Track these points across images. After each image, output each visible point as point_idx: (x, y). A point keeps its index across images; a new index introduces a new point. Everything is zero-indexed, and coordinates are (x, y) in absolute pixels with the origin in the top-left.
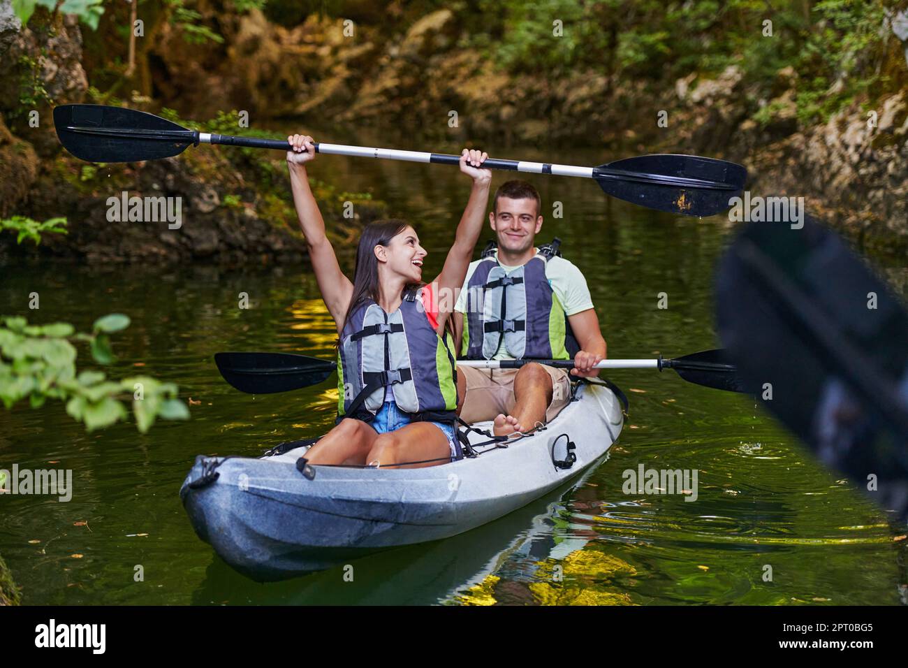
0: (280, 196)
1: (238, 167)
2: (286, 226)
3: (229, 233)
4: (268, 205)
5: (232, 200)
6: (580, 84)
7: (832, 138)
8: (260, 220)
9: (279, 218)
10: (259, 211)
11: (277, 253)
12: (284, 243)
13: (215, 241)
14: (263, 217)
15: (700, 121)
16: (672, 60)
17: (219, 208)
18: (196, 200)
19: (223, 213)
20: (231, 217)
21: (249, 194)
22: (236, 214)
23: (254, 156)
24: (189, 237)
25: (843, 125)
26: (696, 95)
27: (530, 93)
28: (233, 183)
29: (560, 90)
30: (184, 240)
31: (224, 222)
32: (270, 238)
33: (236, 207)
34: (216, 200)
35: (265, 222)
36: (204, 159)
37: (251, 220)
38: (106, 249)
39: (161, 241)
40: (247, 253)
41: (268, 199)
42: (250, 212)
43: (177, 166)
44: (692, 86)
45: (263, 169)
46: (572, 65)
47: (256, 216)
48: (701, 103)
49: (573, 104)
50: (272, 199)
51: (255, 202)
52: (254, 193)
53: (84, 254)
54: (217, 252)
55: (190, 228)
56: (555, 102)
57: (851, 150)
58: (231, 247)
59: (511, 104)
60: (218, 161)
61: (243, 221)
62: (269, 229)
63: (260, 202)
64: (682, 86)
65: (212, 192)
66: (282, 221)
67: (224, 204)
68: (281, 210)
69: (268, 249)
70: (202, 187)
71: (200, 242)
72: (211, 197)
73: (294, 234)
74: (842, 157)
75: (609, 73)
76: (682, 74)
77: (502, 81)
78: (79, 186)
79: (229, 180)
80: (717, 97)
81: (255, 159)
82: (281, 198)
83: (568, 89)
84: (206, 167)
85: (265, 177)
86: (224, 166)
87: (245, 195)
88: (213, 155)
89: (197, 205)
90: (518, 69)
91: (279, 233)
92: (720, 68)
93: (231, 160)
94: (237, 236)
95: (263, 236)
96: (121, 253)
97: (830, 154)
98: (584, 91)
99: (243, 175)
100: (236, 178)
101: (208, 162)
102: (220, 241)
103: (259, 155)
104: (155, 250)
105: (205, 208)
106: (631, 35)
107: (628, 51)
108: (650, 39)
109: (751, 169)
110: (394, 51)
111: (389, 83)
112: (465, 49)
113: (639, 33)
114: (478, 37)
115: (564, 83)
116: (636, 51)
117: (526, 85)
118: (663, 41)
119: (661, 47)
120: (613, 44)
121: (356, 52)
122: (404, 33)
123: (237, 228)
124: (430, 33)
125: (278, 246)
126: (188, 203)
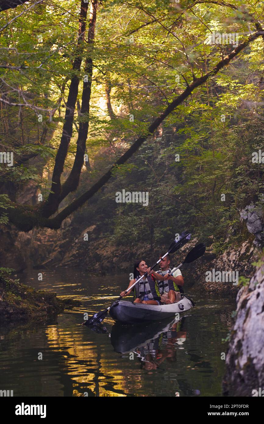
0: (12, 292)
2: (14, 303)
4: (8, 296)
6: (141, 248)
7: (225, 259)
10: (3, 298)
11: (11, 314)
12: (14, 311)
15: (184, 258)
23: (3, 277)
25: (228, 254)
26: (182, 249)
27: (123, 252)
29: (134, 251)
35: (6, 302)
37: (1, 301)
41: (8, 293)
45: (7, 282)
46: (138, 241)
48: (184, 251)
49: (139, 255)
50: (10, 293)
51: (3, 295)
52: (2, 291)
57: (232, 262)
59: (117, 256)
62: (7, 305)
66: (13, 301)
68: (13, 298)
69: (7, 312)
73: (18, 306)
74: (229, 265)
75: (151, 243)
77: (114, 248)
80: (190, 249)
83: (137, 250)
85: (7, 285)
90: (119, 243)
91: (12, 306)
95: (6, 308)
97: (224, 265)
98: (143, 250)
103: (5, 277)
106: (159, 228)
107: (157, 234)
108: (165, 229)
109: (198, 273)
110: (77, 241)
111: (75, 253)
112: (102, 238)
113: (161, 228)
114: (106, 234)
115: (135, 248)
116: (161, 234)
117: (122, 249)
118: (170, 230)
119: (169, 232)
120: (152, 232)
121: (63, 242)
122: (80, 234)
124: (89, 233)
125: (11, 311)
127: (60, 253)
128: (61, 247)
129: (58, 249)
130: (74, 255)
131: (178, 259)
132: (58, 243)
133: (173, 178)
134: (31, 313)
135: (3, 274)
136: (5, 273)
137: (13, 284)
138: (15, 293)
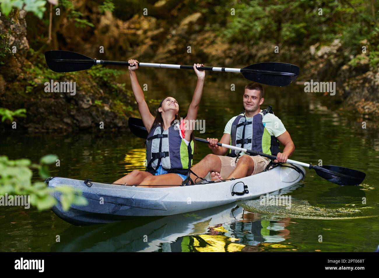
0: (121, 100)
1: (101, 87)
2: (124, 115)
3: (96, 118)
4: (115, 105)
5: (98, 102)
6: (263, 48)
8: (111, 112)
9: (121, 111)
10: (111, 108)
11: (120, 128)
12: (123, 123)
13: (90, 122)
14: (113, 110)
15: (321, 66)
16: (308, 36)
17: (91, 106)
18: (81, 102)
19: (94, 109)
20: (97, 110)
21: (106, 100)
22: (100, 109)
23: (109, 81)
24: (77, 120)
26: (320, 53)
27: (239, 52)
28: (99, 95)
29: (254, 51)
30: (75, 121)
31: (94, 113)
32: (117, 121)
33: (100, 106)
34: (90, 102)
35: (114, 113)
36: (85, 83)
37: (107, 112)
38: (37, 126)
39: (64, 122)
41: (115, 102)
42: (107, 108)
44: (317, 49)
45: (113, 88)
46: (259, 39)
47: (110, 110)
48: (322, 57)
49: (260, 58)
50: (118, 102)
51: (109, 104)
52: (109, 99)
53: (27, 128)
54: (91, 127)
55: (78, 116)
56: (251, 57)
59: (230, 57)
60: (92, 84)
61: (104, 113)
62: (116, 116)
63: (111, 104)
64: (312, 49)
65: (89, 99)
66: (122, 112)
67: (94, 104)
68: (122, 108)
69: (115, 126)
70: (84, 96)
71: (83, 122)
72: (88, 101)
76: (313, 43)
77: (226, 46)
78: (25, 96)
79: (97, 93)
80: (330, 54)
81: (109, 83)
82: (122, 102)
83: (257, 51)
84: (86, 87)
85: (114, 92)
86: (94, 86)
87: (104, 100)
88: (89, 81)
89: (81, 105)
90: (233, 41)
91: (121, 118)
92: (331, 40)
93: (97, 83)
94: (100, 119)
95: (113, 120)
96: (45, 128)
98: (265, 51)
99: (103, 91)
100: (100, 92)
101: (87, 85)
102: (92, 122)
103: (111, 81)
104: (61, 126)
105: (85, 106)
106: (288, 24)
107: (286, 31)
108: (297, 26)
109: (347, 88)
110: (174, 32)
111: (171, 48)
112: (207, 31)
113: (292, 24)
114: (214, 26)
115: (255, 48)
116: (290, 32)
117: (237, 48)
118: (303, 27)
119: (303, 30)
120: (279, 29)
121: (156, 32)
122: (178, 24)
123: (100, 116)
124: (191, 24)
125: (120, 125)
126: (77, 104)
127: (152, 47)
128: (153, 38)
129: (149, 42)
130: (170, 52)
131: (312, 66)
132: (150, 34)
135: (109, 77)
136: (112, 76)
137: (121, 91)
138: (124, 102)
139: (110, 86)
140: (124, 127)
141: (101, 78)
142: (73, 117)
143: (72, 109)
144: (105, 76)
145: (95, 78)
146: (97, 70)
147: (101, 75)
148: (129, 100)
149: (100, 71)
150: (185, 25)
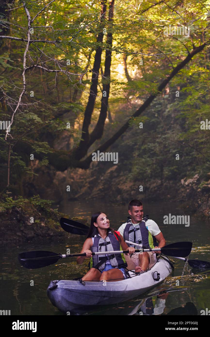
1: (40, 211)
2: (54, 228)
3: (37, 231)
4: (49, 222)
5: (37, 221)
6: (154, 183)
8: (46, 226)
10: (46, 224)
11: (52, 236)
12: (54, 234)
13: (33, 234)
14: (46, 225)
15: (188, 191)
16: (179, 174)
17: (33, 224)
18: (27, 222)
20: (37, 226)
21: (43, 219)
22: (39, 225)
23: (45, 207)
24: (25, 233)
26: (187, 183)
28: (38, 216)
30: (24, 234)
31: (35, 228)
32: (50, 232)
33: (39, 223)
35: (48, 227)
36: (29, 209)
37: (43, 226)
39: (17, 235)
40: (42, 237)
41: (49, 220)
42: (43, 224)
43: (20, 212)
44: (185, 181)
45: (48, 211)
46: (151, 178)
47: (45, 226)
48: (188, 185)
49: (152, 189)
51: (45, 221)
52: (44, 218)
54: (34, 237)
55: (25, 230)
58: (38, 235)
59: (134, 190)
60: (34, 210)
61: (41, 227)
62: (49, 229)
64: (182, 181)
66: (53, 226)
67: (35, 223)
68: (53, 223)
69: (49, 235)
70: (28, 218)
71: (28, 234)
73: (57, 230)
75: (161, 179)
76: (182, 178)
77: (132, 184)
79: (37, 215)
80: (193, 183)
81: (45, 209)
83: (150, 185)
84: (29, 212)
85: (48, 214)
86: (35, 211)
87: (41, 219)
88: (32, 208)
89: (27, 223)
90: (135, 180)
91: (52, 230)
92: (193, 175)
93: (37, 209)
94: (39, 232)
95: (47, 232)
98: (155, 185)
99: (41, 213)
100: (39, 215)
101: (30, 210)
102: (34, 234)
103: (46, 207)
104: (15, 238)
105: (29, 224)
106: (167, 168)
107: (166, 172)
108: (172, 168)
110: (102, 178)
111: (101, 187)
112: (122, 176)
113: (169, 167)
114: (125, 172)
115: (149, 183)
116: (168, 172)
118: (176, 168)
119: (175, 170)
120: (162, 171)
121: (91, 179)
122: (105, 173)
123: (39, 229)
124: (112, 172)
125: (52, 234)
126: (24, 223)
127: (89, 188)
128: (90, 183)
129: (87, 185)
130: (100, 190)
131: (183, 192)
132: (88, 180)
133: (178, 127)
134: (67, 236)
135: (45, 205)
136: (47, 204)
137: (53, 213)
138: (55, 220)
139: (46, 210)
140: (55, 235)
141: (40, 205)
142: (22, 231)
143: (22, 226)
144: (42, 204)
145: (36, 206)
146: (37, 201)
147: (39, 204)
148: (58, 218)
149: (39, 201)
150: (108, 173)
